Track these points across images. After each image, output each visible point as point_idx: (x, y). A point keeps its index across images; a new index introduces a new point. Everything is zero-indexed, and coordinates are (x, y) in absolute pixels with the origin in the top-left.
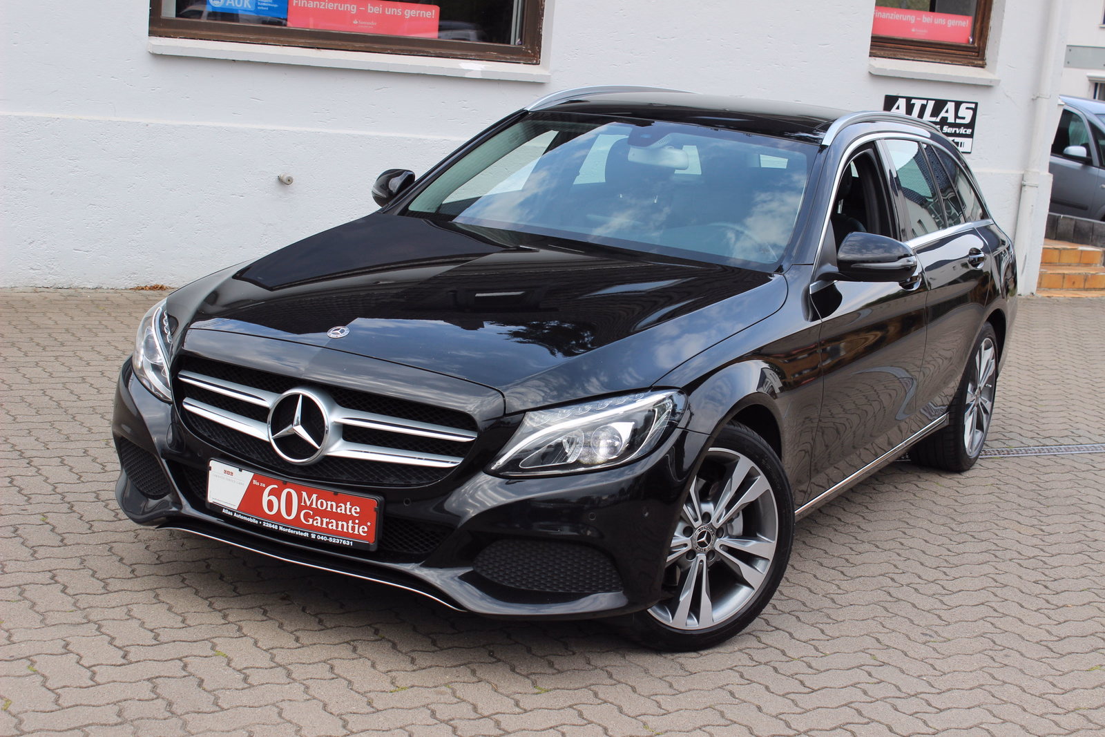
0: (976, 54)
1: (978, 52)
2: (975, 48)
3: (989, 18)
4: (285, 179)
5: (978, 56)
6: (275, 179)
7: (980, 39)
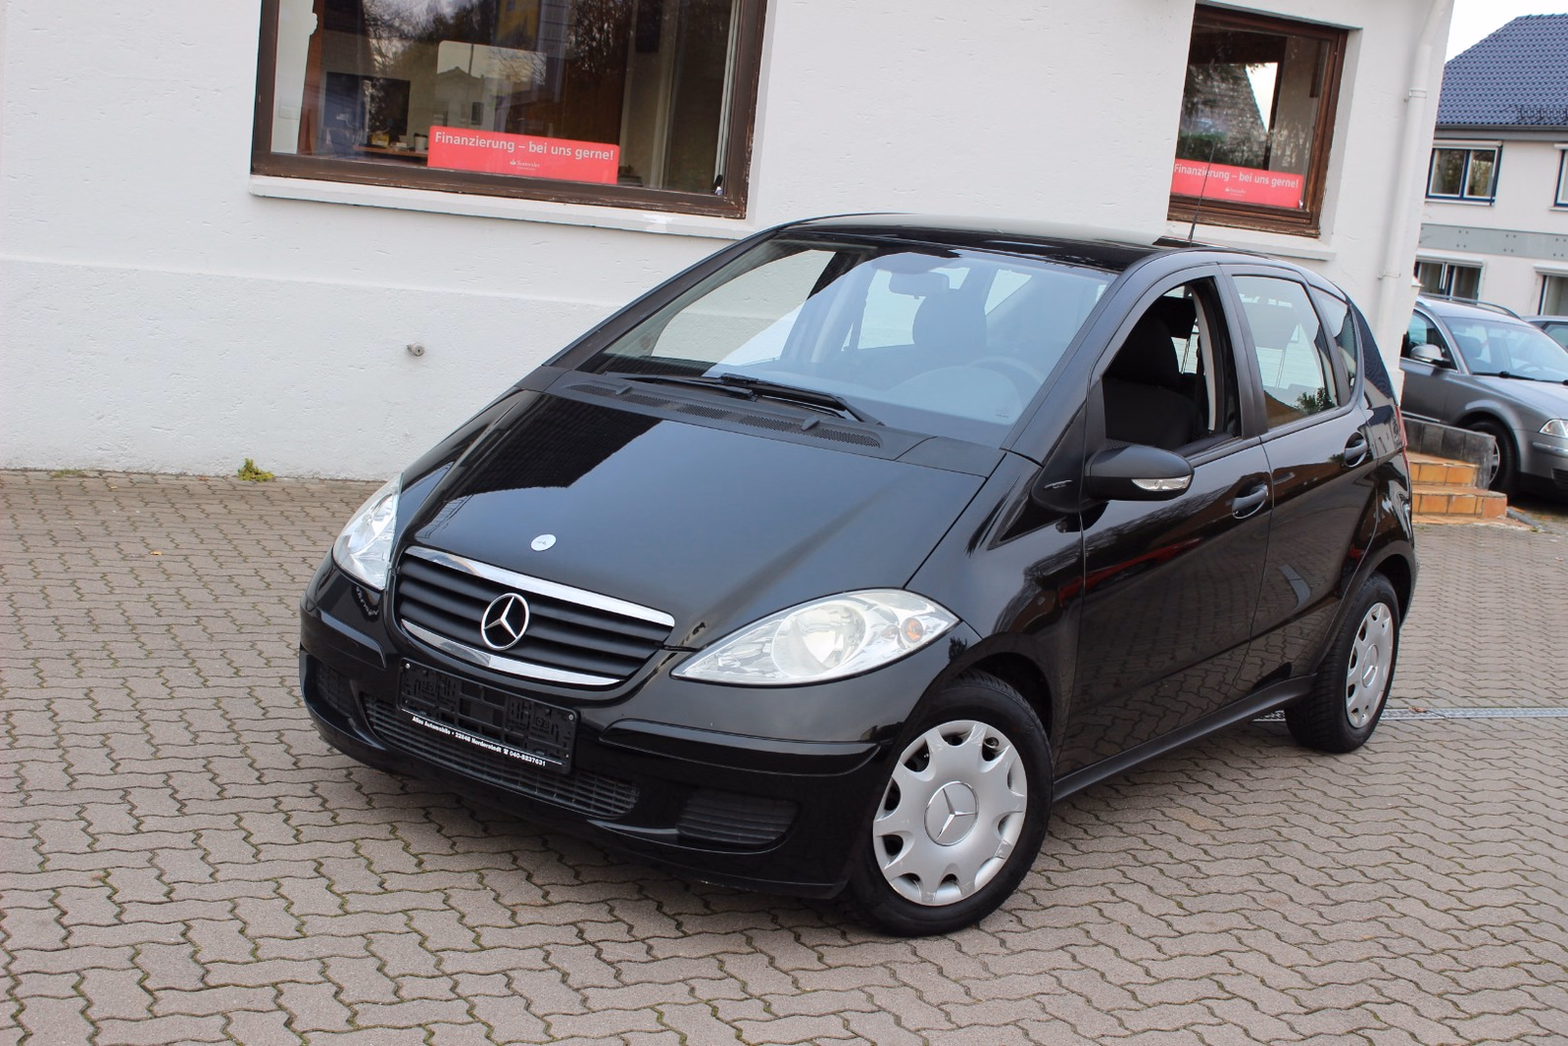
0: (1308, 221)
1: (1311, 219)
2: (1307, 214)
3: (1324, 177)
4: (414, 349)
5: (1310, 224)
6: (403, 349)
7: (1312, 204)
